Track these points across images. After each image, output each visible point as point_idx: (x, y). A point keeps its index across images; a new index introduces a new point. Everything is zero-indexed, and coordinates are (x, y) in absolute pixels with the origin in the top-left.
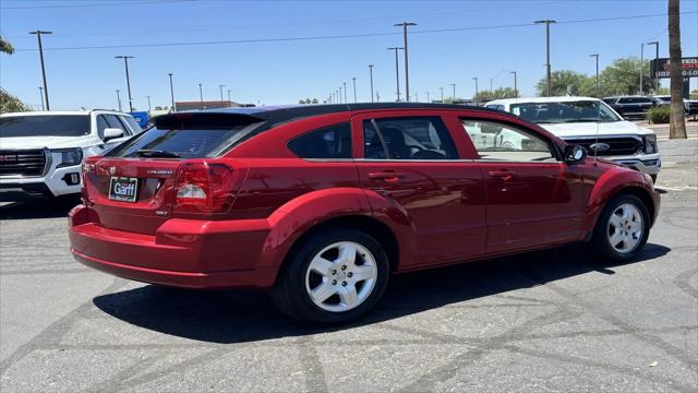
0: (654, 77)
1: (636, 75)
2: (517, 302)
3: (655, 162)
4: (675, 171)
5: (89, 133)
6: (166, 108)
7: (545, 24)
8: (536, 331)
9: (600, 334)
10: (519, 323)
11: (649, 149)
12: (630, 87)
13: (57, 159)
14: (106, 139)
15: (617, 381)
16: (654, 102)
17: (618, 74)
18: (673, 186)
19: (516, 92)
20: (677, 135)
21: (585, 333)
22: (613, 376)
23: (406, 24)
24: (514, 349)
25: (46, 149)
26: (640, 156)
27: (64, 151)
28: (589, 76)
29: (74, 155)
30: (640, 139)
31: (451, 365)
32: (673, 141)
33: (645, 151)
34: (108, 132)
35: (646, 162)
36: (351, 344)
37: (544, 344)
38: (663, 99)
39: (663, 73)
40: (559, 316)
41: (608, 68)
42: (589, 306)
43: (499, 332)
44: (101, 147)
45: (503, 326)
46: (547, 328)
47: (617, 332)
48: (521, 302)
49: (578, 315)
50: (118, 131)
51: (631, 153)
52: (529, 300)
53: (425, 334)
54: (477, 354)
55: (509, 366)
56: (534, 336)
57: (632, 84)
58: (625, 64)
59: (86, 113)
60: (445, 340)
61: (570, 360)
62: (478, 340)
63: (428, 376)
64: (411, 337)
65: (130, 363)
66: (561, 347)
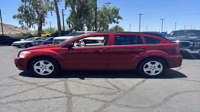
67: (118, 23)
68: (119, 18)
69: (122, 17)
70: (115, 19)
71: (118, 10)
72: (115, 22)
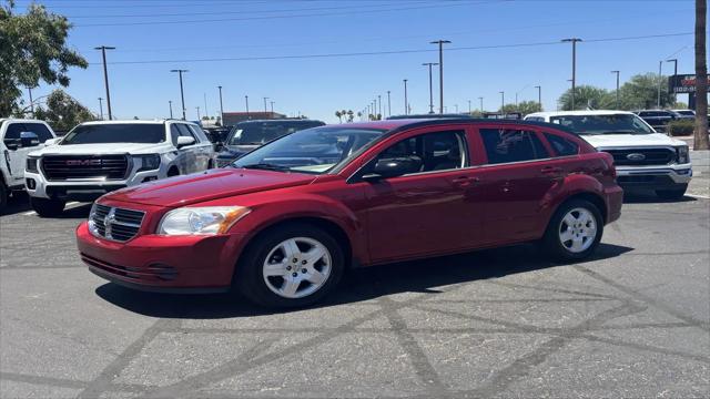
0: (671, 92)
1: (654, 91)
2: (583, 297)
3: (687, 171)
4: (701, 180)
5: (165, 140)
6: (213, 118)
7: (571, 43)
8: (609, 322)
9: (668, 326)
10: (591, 315)
11: (682, 159)
12: (647, 102)
13: (138, 163)
14: (180, 146)
15: (696, 368)
16: (673, 116)
17: (636, 89)
18: (701, 194)
19: (540, 105)
20: (701, 146)
21: (655, 326)
22: (691, 363)
23: (441, 42)
24: (593, 339)
25: (128, 154)
26: (673, 166)
27: (144, 157)
28: (609, 91)
29: (152, 161)
30: (674, 150)
31: (539, 351)
32: (697, 152)
33: (678, 162)
34: (181, 139)
35: (678, 171)
36: (443, 331)
37: (619, 335)
38: (680, 112)
39: (680, 89)
40: (626, 310)
41: (626, 84)
42: (652, 301)
43: (575, 324)
44: (175, 153)
45: (577, 318)
46: (618, 321)
47: (683, 325)
48: (587, 297)
49: (644, 309)
50: (190, 139)
51: (665, 163)
52: (595, 295)
53: (507, 324)
54: (561, 342)
55: (592, 353)
56: (608, 328)
57: (651, 99)
58: (642, 80)
59: (161, 122)
60: (528, 330)
61: (647, 348)
62: (557, 330)
63: (521, 360)
64: (495, 326)
65: (250, 345)
66: (636, 336)
67: (65, 82)
68: (70, 59)
69: (83, 56)
70: (55, 65)
71: (64, 27)
72: (50, 77)
